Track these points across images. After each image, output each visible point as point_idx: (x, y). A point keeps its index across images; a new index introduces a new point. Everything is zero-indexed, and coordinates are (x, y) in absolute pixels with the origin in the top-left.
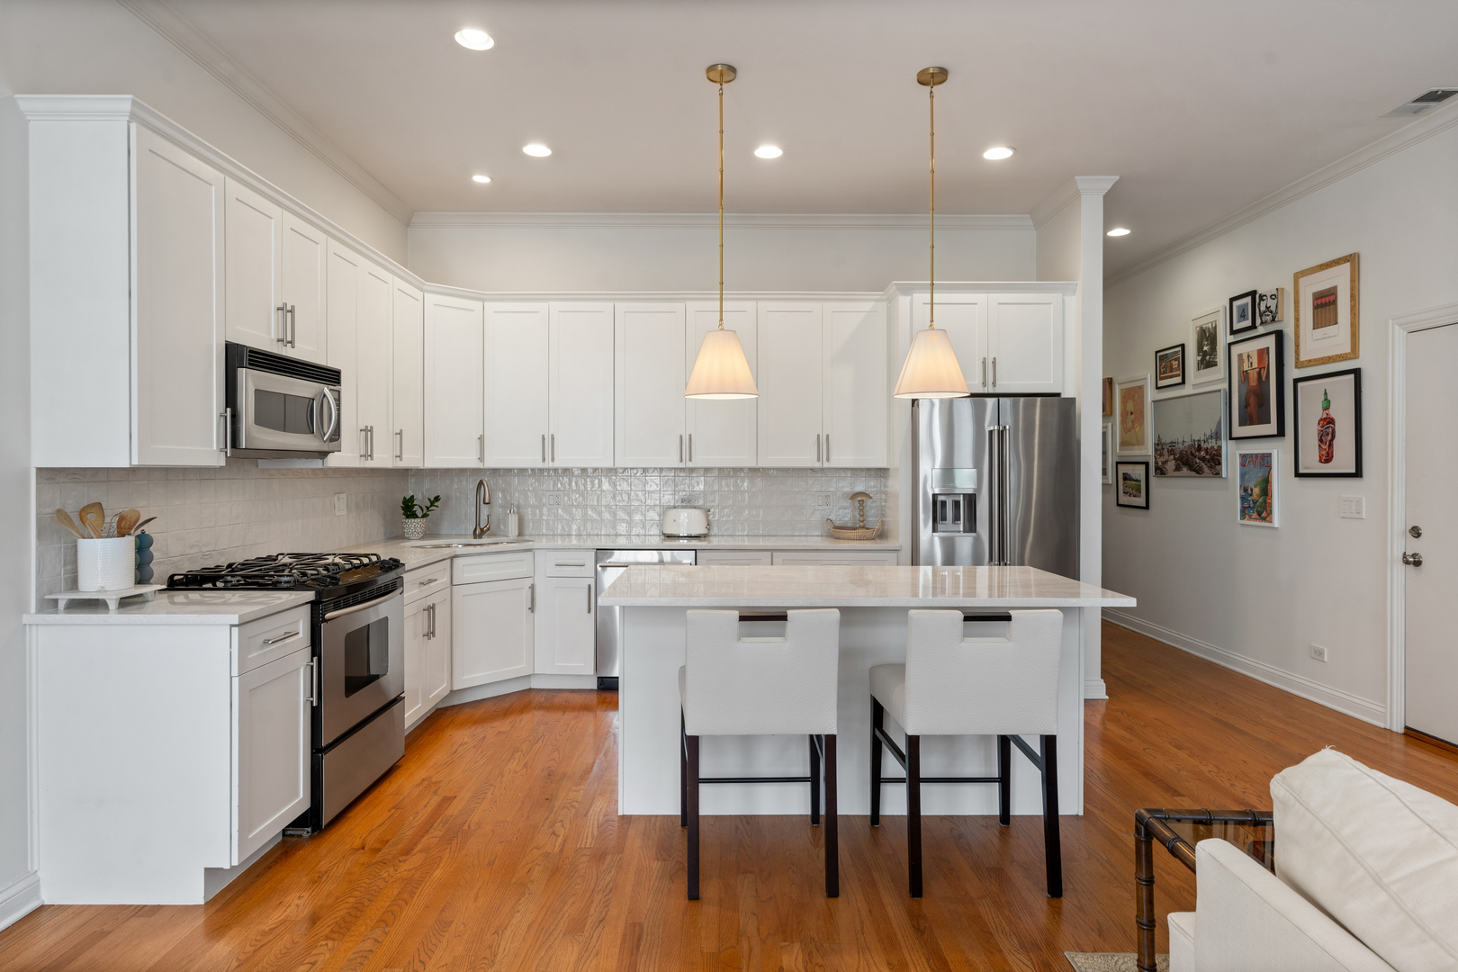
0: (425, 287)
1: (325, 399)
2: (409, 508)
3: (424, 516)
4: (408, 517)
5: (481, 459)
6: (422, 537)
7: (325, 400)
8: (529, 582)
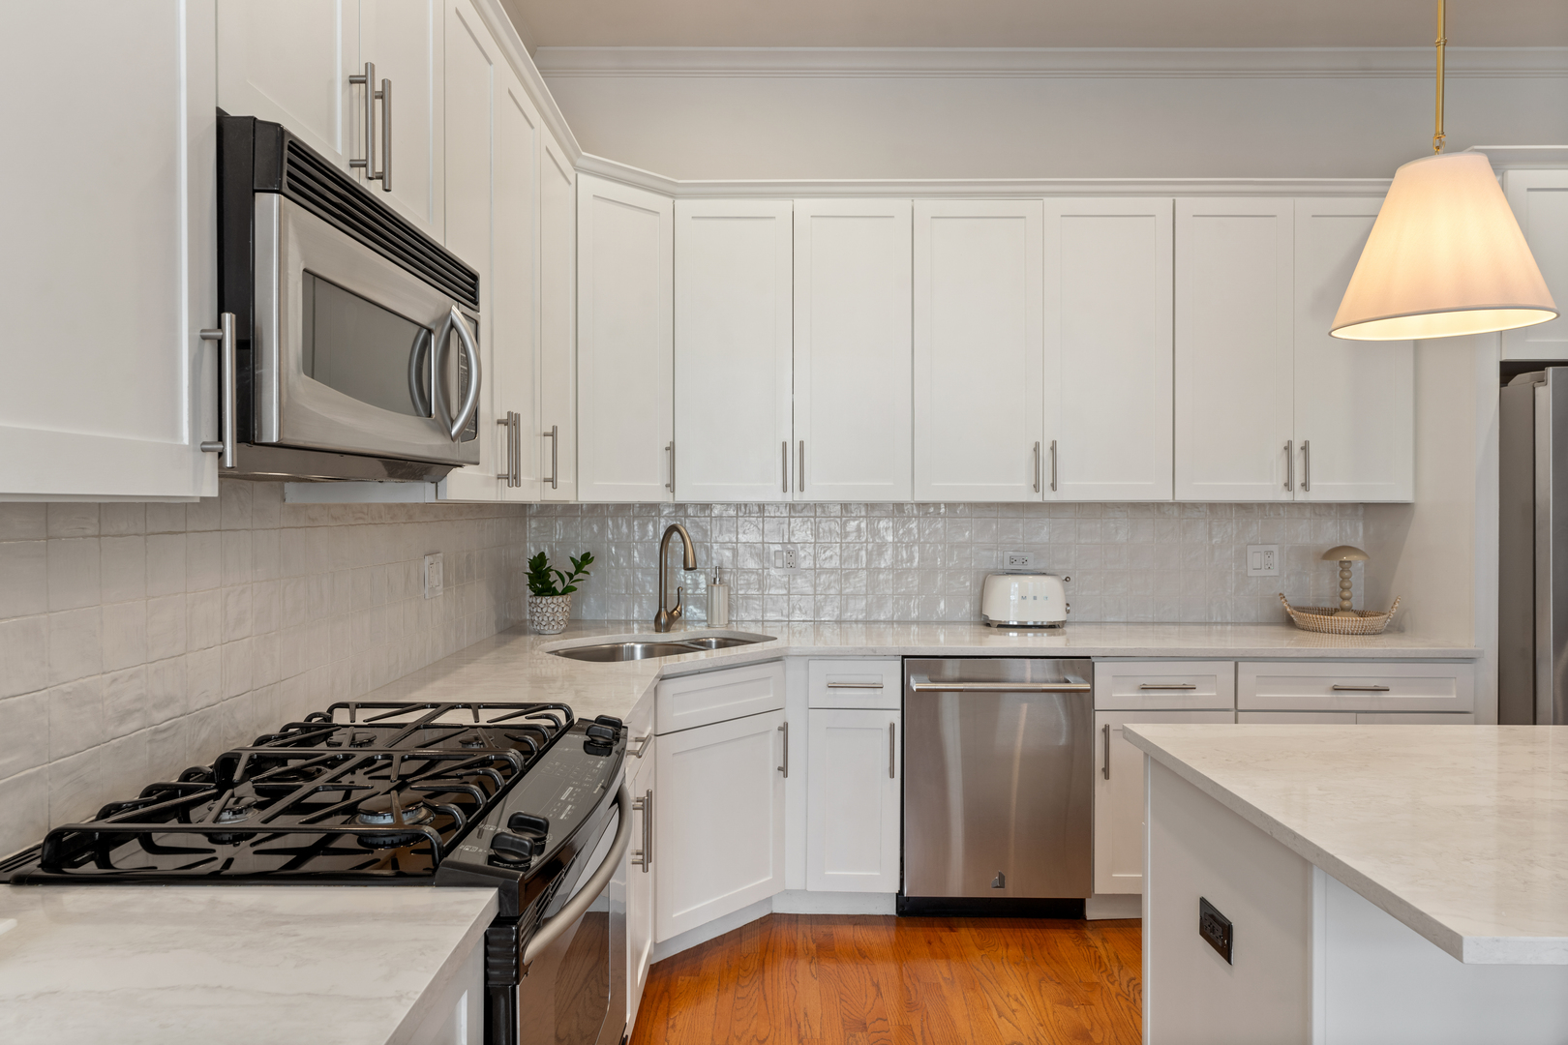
0: (580, 162)
1: (454, 332)
2: (541, 579)
3: (566, 591)
4: (539, 593)
5: (671, 486)
6: (564, 631)
7: (454, 334)
8: (776, 720)
